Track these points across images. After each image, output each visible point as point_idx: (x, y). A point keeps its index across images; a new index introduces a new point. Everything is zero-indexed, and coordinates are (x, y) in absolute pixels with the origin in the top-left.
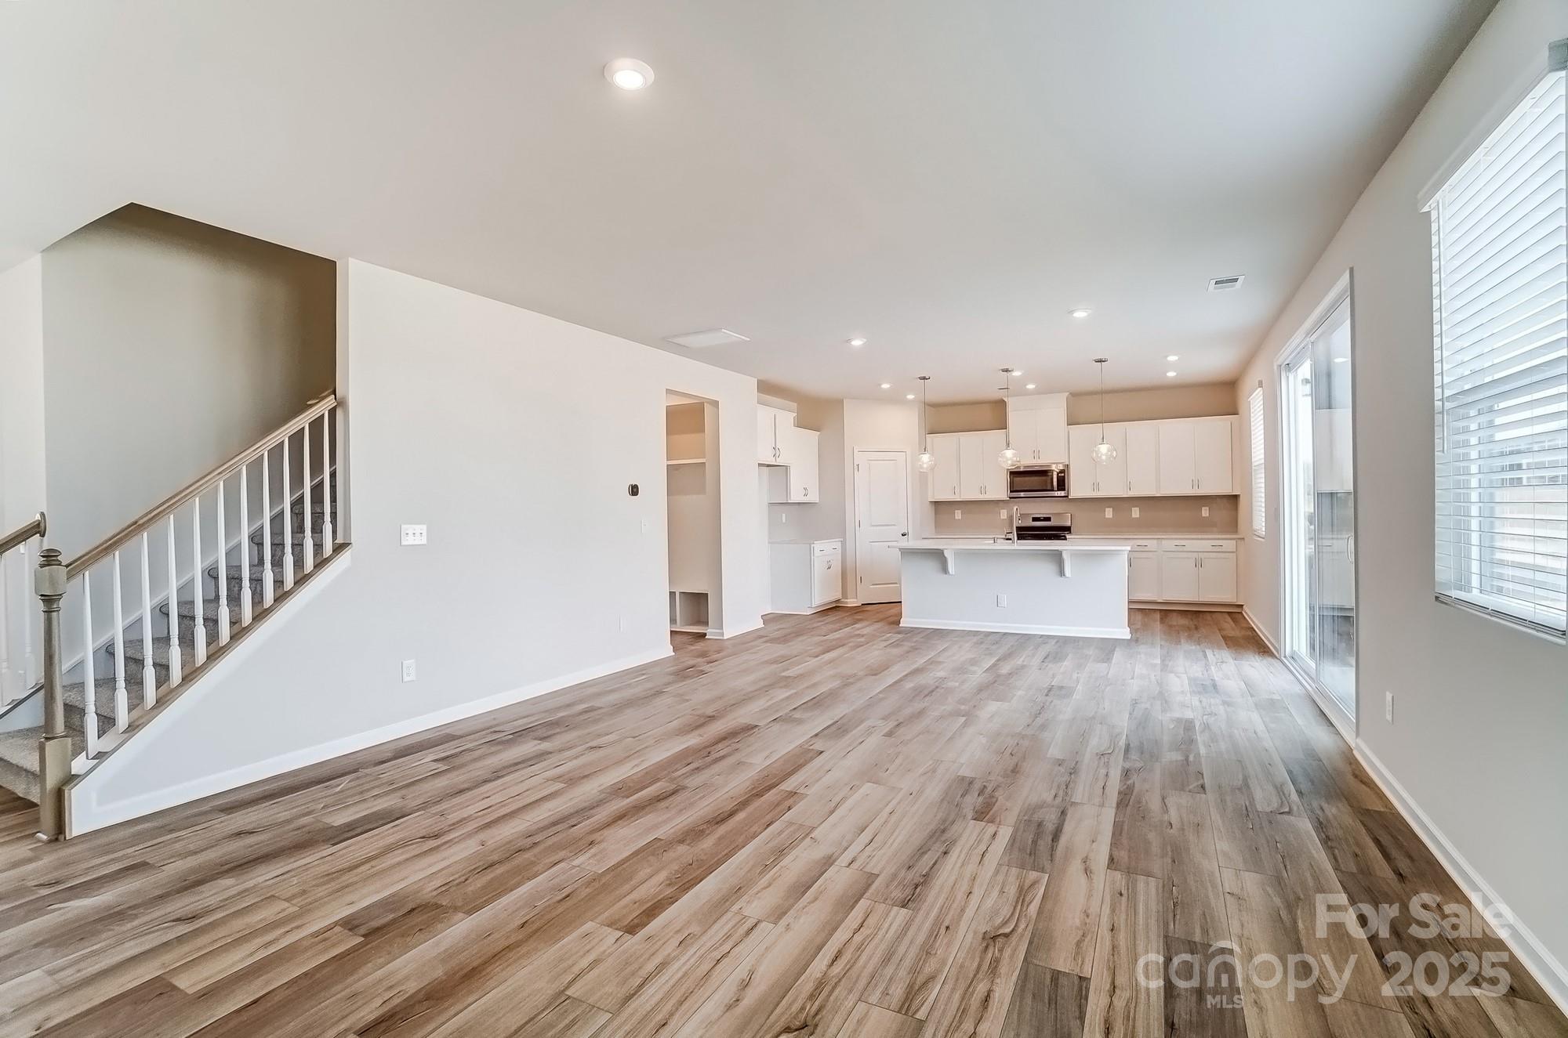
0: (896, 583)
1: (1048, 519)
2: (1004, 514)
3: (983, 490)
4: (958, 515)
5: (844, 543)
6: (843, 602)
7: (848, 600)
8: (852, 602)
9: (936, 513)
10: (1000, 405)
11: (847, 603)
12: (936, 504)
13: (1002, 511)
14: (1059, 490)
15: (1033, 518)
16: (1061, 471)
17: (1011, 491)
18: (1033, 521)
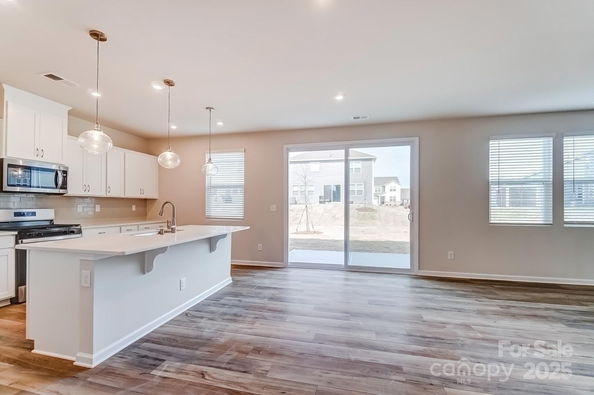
14: (61, 188)
15: (15, 213)
16: (65, 172)
17: (8, 185)
18: (15, 216)
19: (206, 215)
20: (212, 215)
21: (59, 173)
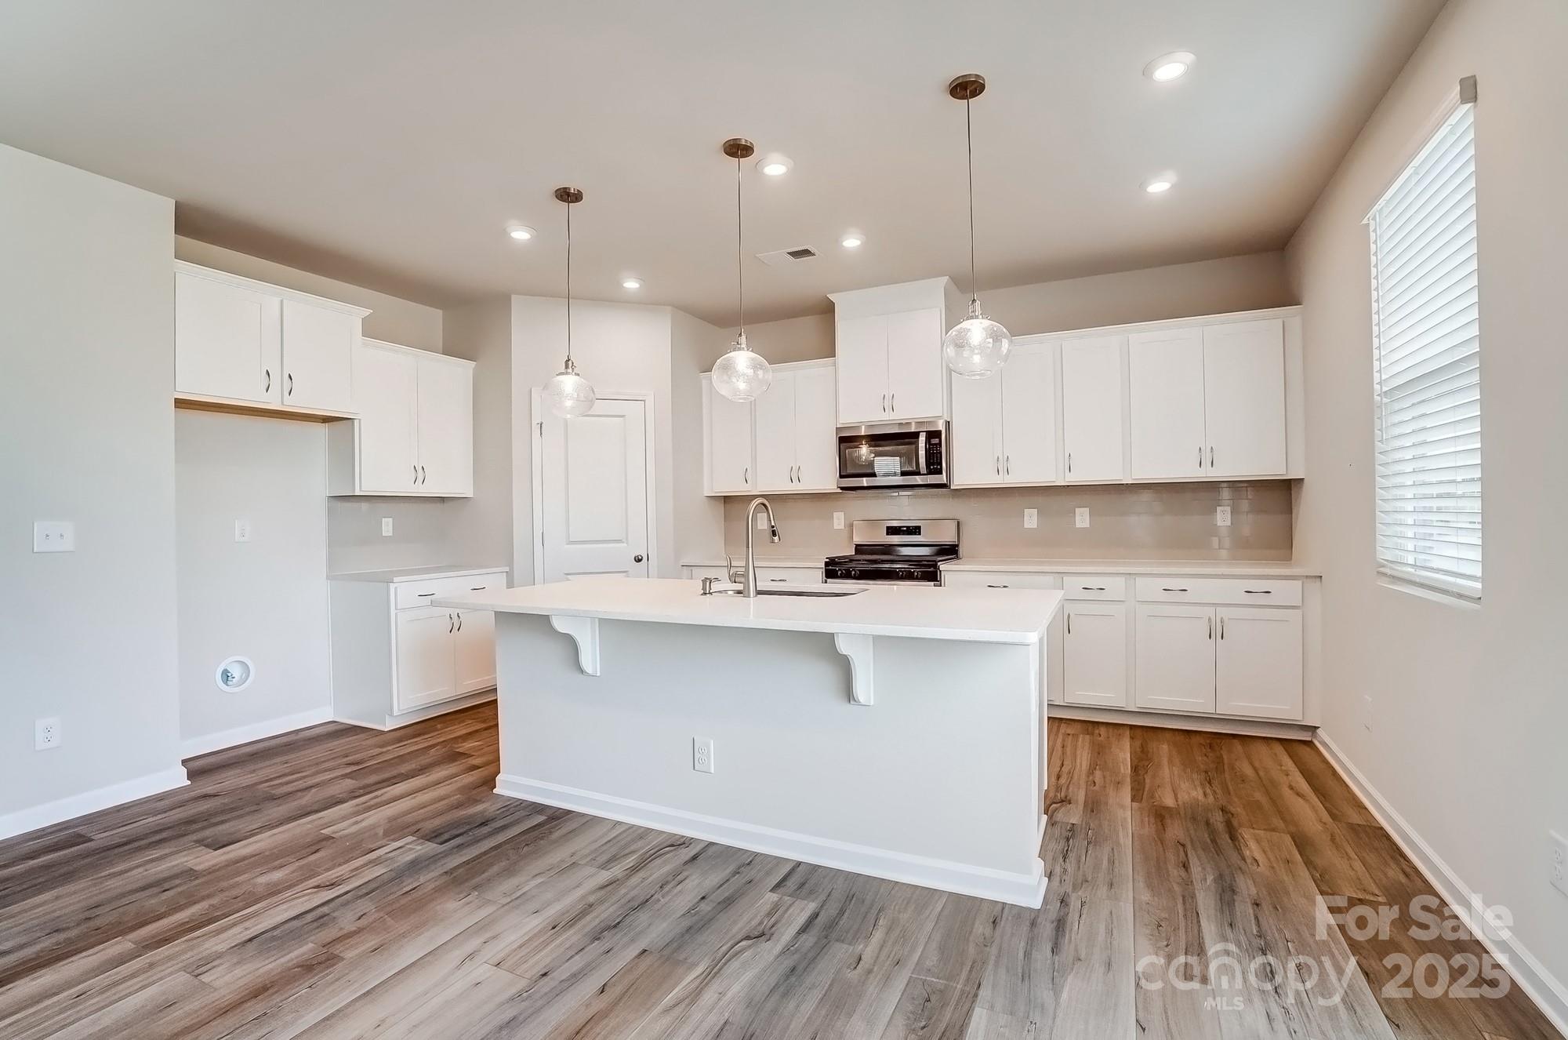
1: (915, 531)
2: (834, 521)
3: (793, 475)
4: (762, 521)
9: (727, 518)
12: (721, 502)
13: (837, 514)
14: (930, 472)
15: (887, 527)
16: (933, 435)
17: (841, 476)
18: (887, 534)
21: (922, 438)
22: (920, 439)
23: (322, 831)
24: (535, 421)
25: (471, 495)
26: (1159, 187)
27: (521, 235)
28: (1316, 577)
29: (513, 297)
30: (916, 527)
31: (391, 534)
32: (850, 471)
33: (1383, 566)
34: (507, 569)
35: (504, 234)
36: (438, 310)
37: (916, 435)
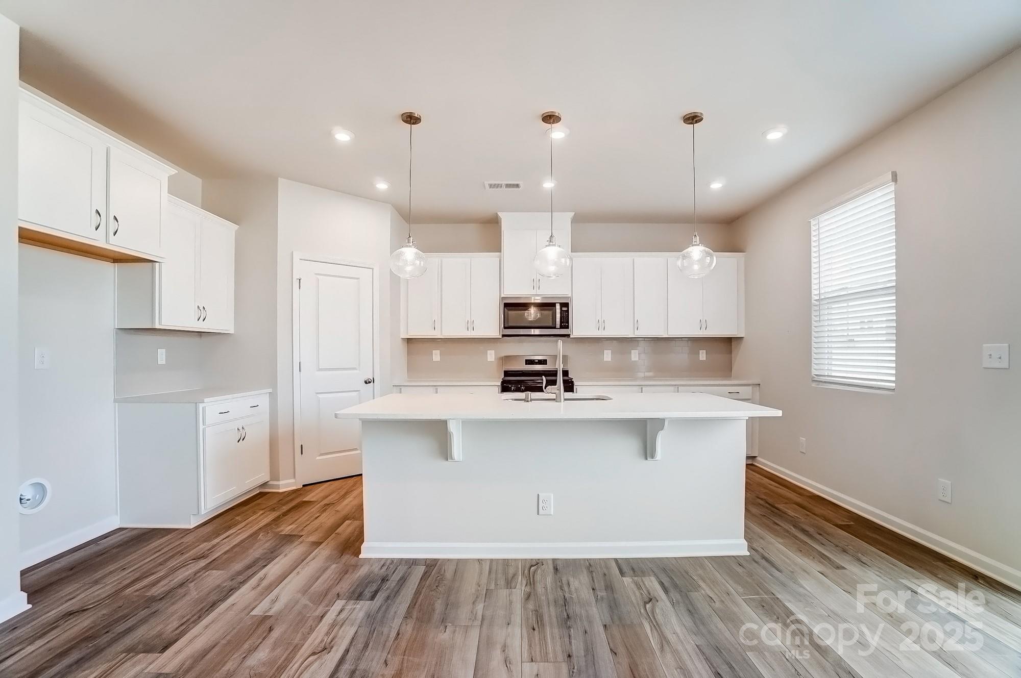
0: (356, 449)
1: (543, 362)
2: (491, 356)
3: (470, 325)
4: (436, 356)
5: (273, 397)
6: (273, 486)
7: (281, 483)
8: (286, 485)
9: (409, 353)
10: (492, 223)
11: (278, 487)
12: (409, 341)
13: (489, 352)
14: (561, 327)
15: (526, 360)
16: (565, 305)
17: (505, 328)
18: (526, 364)
19: (814, 372)
20: (833, 374)
21: (558, 306)
22: (557, 307)
23: (253, 613)
24: (296, 277)
25: (232, 332)
26: (716, 186)
27: (343, 137)
28: (757, 384)
29: (281, 181)
30: (544, 360)
31: (164, 363)
32: (510, 325)
33: (814, 378)
34: (270, 390)
35: (329, 135)
36: (200, 179)
37: (554, 305)
